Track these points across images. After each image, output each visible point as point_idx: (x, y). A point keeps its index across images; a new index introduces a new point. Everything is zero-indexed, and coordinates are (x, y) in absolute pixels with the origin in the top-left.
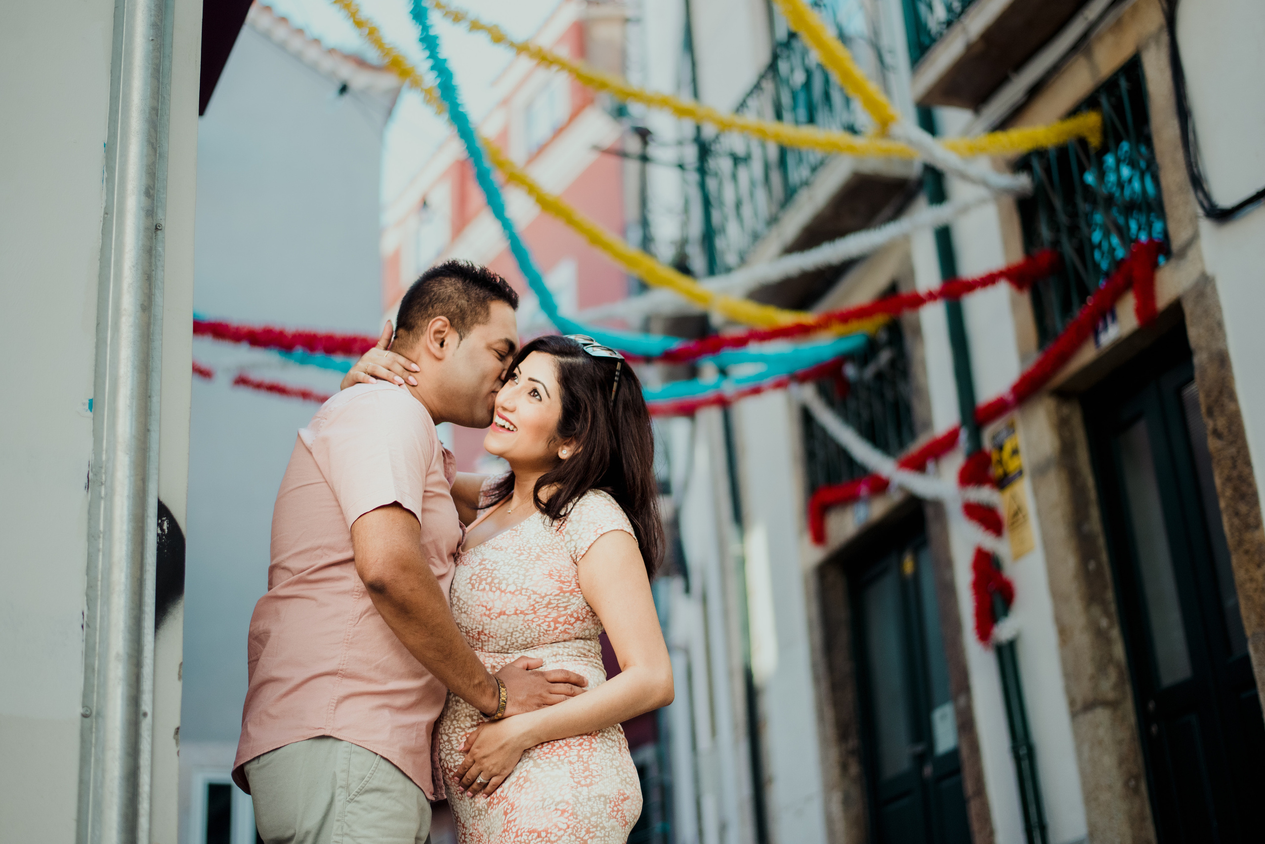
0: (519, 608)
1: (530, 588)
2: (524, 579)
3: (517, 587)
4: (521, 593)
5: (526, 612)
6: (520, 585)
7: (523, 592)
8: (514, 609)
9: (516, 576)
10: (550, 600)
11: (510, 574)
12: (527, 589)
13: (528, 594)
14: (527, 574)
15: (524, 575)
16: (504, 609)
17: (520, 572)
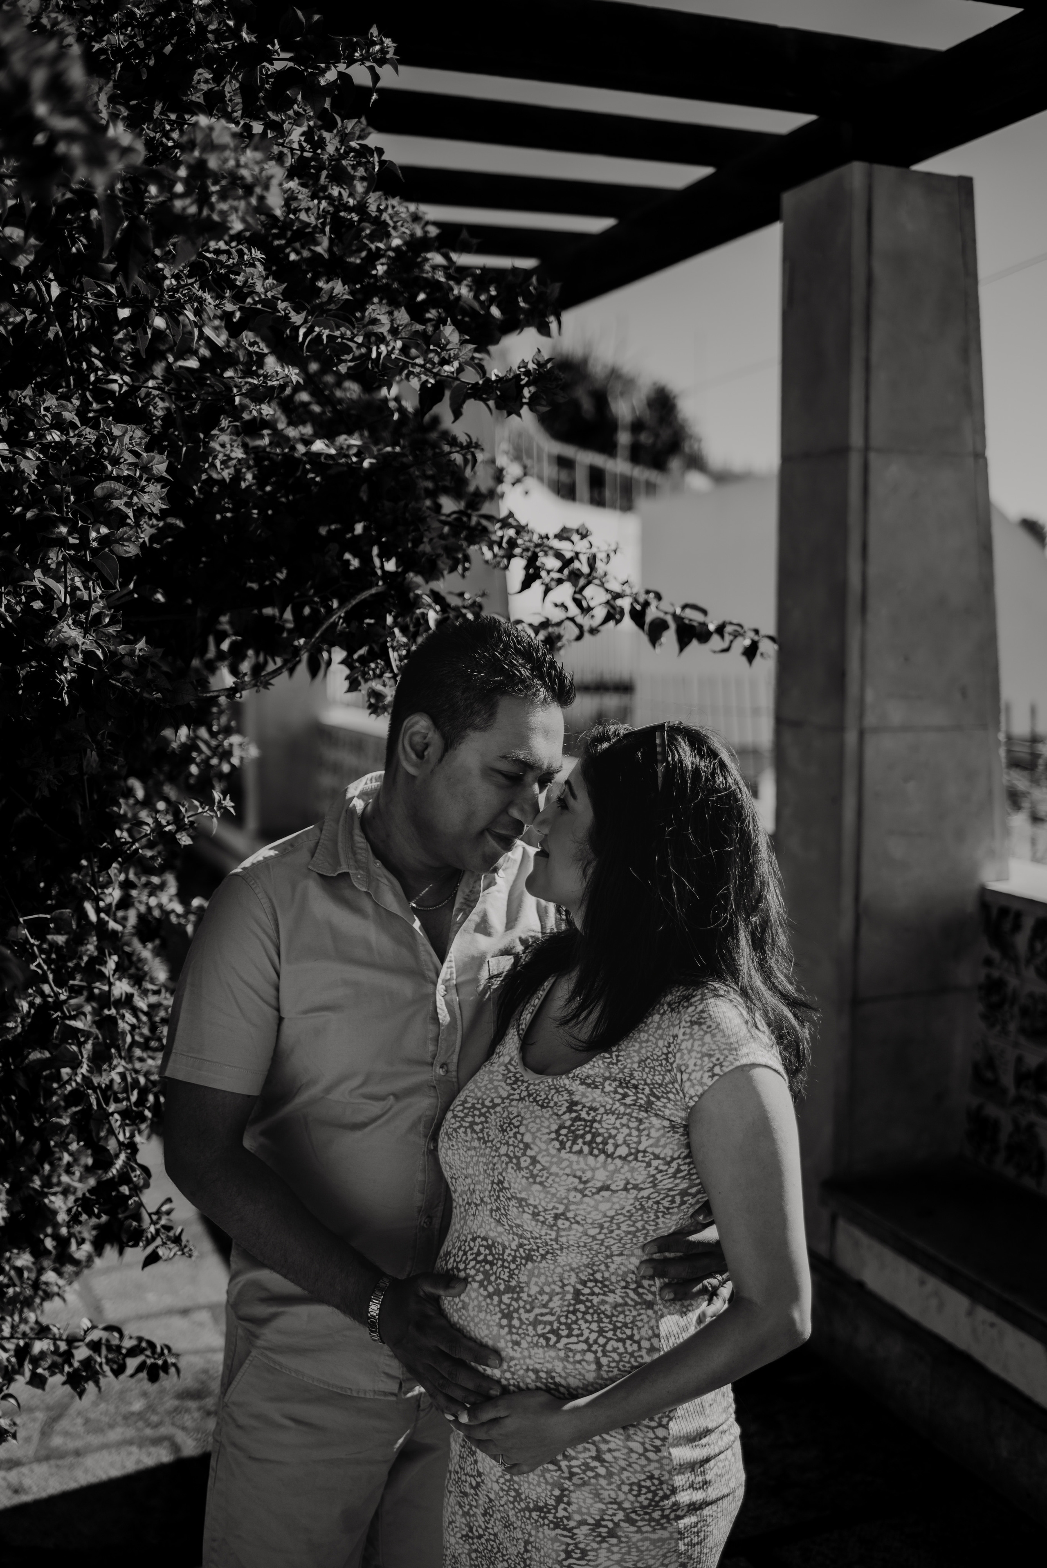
0: (632, 1181)
1: (650, 1150)
2: (639, 1136)
3: (630, 1148)
4: (636, 1159)
5: (642, 1186)
6: (634, 1145)
7: (640, 1155)
8: (624, 1182)
9: (625, 1131)
10: (679, 1165)
11: (617, 1129)
12: (645, 1151)
13: (647, 1159)
14: (642, 1127)
15: (638, 1129)
16: (609, 1182)
17: (632, 1125)
